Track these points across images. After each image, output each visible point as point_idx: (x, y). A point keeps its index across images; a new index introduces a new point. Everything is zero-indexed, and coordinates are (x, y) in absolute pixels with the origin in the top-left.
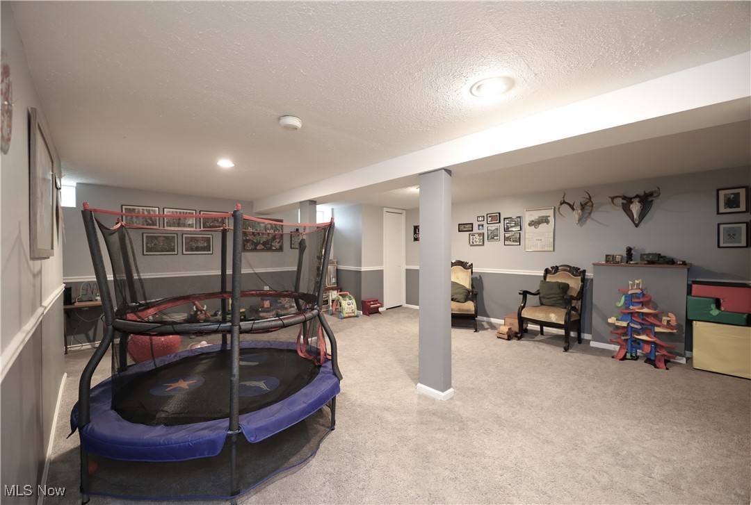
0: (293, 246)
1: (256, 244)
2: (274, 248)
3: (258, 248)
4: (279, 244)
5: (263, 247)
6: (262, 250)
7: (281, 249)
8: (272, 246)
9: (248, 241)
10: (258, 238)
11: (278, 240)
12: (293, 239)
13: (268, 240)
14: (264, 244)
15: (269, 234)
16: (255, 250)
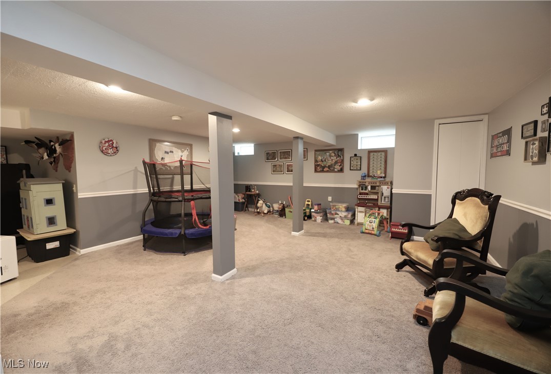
0: (352, 168)
1: (324, 167)
2: (336, 170)
3: (325, 170)
4: (341, 167)
5: (328, 169)
6: (327, 171)
7: (341, 170)
8: (334, 168)
9: (318, 165)
10: (325, 163)
11: (339, 164)
12: (352, 162)
13: (332, 165)
14: (329, 167)
15: (332, 160)
16: (322, 171)
